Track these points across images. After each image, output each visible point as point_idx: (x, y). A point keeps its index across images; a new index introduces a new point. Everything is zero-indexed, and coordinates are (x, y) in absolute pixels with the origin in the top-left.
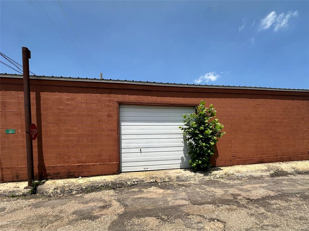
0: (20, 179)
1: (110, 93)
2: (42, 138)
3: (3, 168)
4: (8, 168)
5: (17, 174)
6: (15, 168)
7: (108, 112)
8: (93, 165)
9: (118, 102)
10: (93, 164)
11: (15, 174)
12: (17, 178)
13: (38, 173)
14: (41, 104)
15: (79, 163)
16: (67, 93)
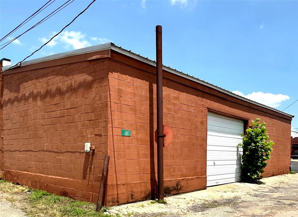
0: (135, 199)
1: (203, 97)
2: (154, 144)
3: (119, 184)
4: (124, 185)
5: (132, 192)
6: (130, 184)
7: (201, 118)
8: (192, 179)
9: (208, 108)
10: (191, 177)
11: (130, 192)
12: (132, 199)
13: (150, 190)
14: (154, 99)
15: (181, 177)
16: (174, 90)
